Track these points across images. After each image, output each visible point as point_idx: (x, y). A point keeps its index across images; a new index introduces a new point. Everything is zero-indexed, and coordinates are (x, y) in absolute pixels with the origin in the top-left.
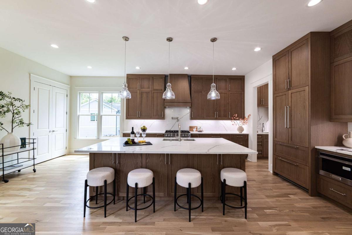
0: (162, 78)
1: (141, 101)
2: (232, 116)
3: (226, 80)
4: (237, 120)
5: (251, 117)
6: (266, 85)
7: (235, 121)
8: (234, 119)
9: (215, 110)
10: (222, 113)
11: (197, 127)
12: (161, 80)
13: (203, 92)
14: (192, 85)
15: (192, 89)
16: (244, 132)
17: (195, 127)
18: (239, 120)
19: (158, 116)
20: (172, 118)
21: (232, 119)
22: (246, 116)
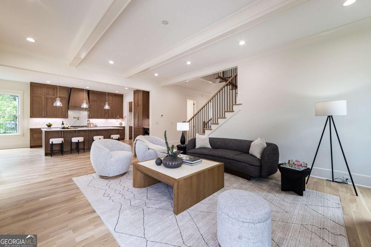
0: (66, 90)
1: (47, 104)
2: (116, 117)
3: (112, 96)
4: (119, 119)
5: (126, 117)
6: (132, 102)
7: (118, 120)
8: (117, 119)
9: (106, 113)
10: (110, 115)
11: (93, 123)
12: (65, 90)
13: (98, 102)
14: (90, 96)
15: (90, 99)
16: (123, 125)
17: (92, 123)
18: (120, 119)
19: (63, 116)
20: (74, 117)
21: (116, 119)
22: (124, 117)
